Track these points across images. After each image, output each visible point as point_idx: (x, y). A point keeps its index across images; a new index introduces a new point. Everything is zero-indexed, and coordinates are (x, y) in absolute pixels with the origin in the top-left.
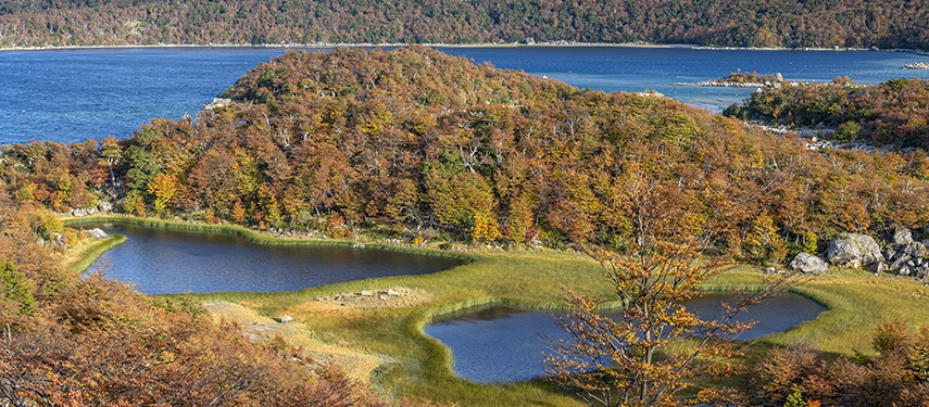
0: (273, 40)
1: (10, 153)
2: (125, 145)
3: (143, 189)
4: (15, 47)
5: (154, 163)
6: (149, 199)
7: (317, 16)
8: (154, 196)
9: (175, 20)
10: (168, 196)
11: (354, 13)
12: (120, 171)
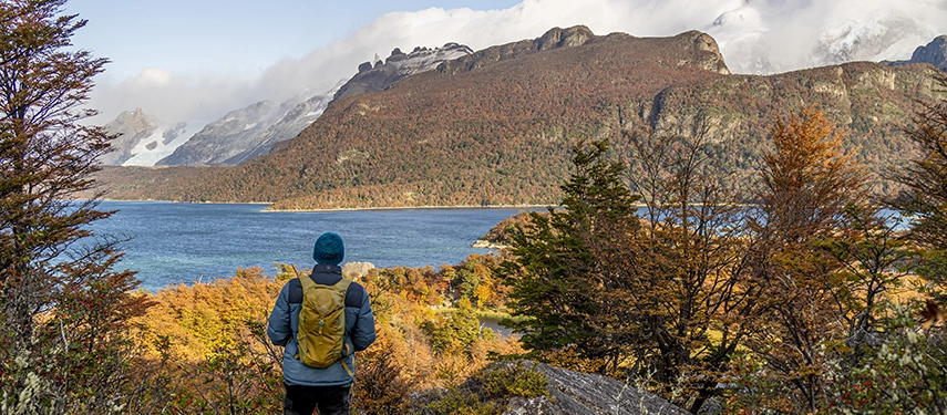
0: (494, 203)
1: (384, 273)
2: (458, 269)
3: (471, 294)
4: (339, 209)
5: (476, 280)
6: (474, 300)
7: (522, 188)
8: (477, 298)
9: (434, 191)
10: (485, 298)
11: (545, 186)
12: (456, 283)
